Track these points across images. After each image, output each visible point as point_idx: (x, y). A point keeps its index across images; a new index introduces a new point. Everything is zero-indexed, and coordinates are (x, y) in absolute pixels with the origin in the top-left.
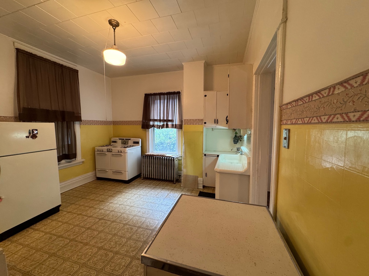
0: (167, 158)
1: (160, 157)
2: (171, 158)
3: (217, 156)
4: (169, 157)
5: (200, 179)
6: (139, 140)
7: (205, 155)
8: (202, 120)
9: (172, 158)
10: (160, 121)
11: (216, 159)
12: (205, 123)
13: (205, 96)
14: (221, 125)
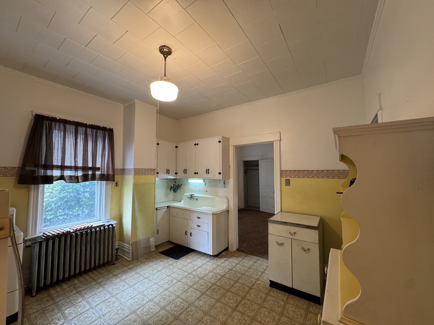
0: (100, 228)
1: (86, 230)
2: (108, 226)
3: (166, 207)
4: (100, 227)
5: (152, 240)
6: (14, 210)
7: (157, 209)
8: (154, 170)
9: (110, 226)
10: (76, 168)
11: (166, 210)
12: (158, 173)
13: (158, 144)
14: (171, 175)
